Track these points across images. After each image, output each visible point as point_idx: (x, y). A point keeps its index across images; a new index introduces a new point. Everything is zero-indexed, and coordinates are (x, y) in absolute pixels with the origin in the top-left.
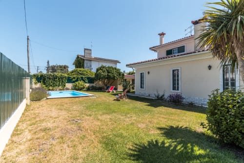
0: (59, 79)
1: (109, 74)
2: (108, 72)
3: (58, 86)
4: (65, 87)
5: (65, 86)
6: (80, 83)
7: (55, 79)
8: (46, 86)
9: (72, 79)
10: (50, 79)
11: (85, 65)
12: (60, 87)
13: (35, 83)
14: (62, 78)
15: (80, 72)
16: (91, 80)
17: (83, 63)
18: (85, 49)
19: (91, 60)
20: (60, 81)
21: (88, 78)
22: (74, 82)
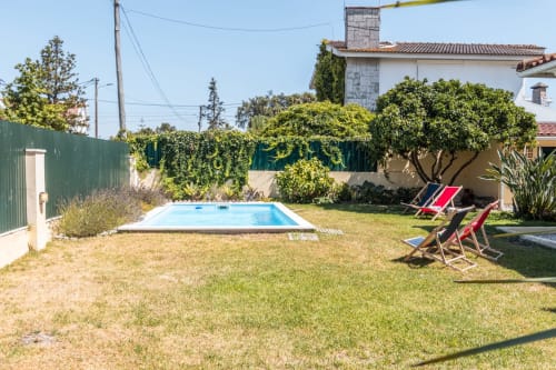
0: (220, 155)
1: (434, 124)
2: (432, 114)
3: (221, 183)
4: (245, 188)
5: (243, 181)
6: (307, 168)
7: (206, 152)
8: (176, 182)
9: (273, 153)
10: (189, 152)
11: (350, 87)
12: (227, 188)
13: (141, 171)
14: (233, 149)
15: (313, 121)
16: (360, 157)
17: (342, 74)
18: (350, 11)
19: (375, 61)
20: (225, 161)
21: (346, 147)
22: (280, 165)
